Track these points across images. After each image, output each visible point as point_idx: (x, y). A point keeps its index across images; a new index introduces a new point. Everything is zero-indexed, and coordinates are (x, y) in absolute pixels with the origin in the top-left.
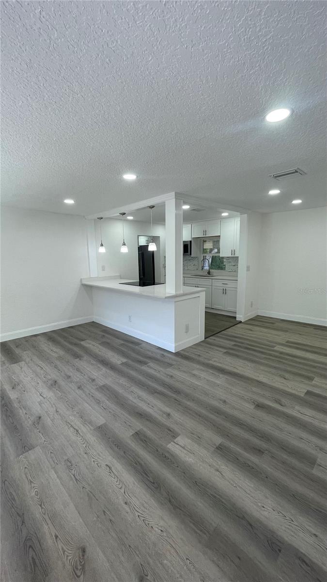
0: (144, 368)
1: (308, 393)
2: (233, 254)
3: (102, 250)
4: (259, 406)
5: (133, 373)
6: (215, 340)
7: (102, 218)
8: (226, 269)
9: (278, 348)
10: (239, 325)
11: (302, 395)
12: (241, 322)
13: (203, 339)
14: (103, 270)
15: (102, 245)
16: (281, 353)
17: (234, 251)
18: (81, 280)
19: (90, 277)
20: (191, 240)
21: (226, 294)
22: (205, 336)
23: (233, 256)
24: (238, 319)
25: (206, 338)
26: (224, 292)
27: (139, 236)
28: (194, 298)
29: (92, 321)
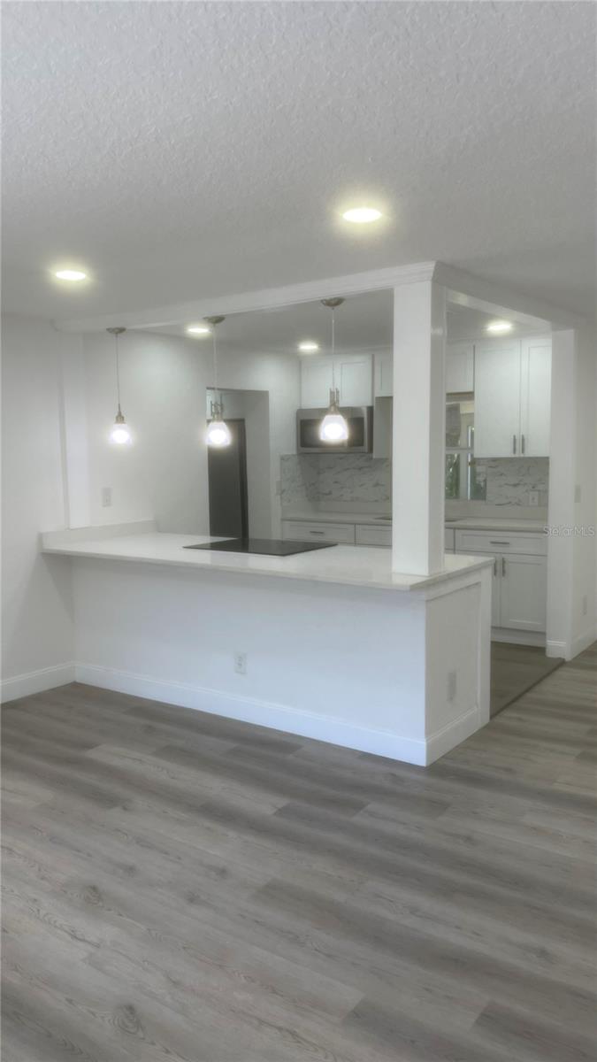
0: (359, 819)
2: (519, 447)
3: (121, 436)
5: (340, 839)
6: (520, 719)
7: (122, 330)
8: (488, 495)
10: (563, 673)
12: (561, 663)
13: (487, 720)
14: (107, 502)
15: (120, 418)
17: (523, 440)
18: (41, 537)
19: (69, 528)
20: (370, 404)
21: (503, 575)
22: (491, 710)
23: (519, 454)
24: (551, 653)
25: (494, 714)
26: (500, 569)
27: (208, 388)
28: (468, 587)
29: (70, 680)
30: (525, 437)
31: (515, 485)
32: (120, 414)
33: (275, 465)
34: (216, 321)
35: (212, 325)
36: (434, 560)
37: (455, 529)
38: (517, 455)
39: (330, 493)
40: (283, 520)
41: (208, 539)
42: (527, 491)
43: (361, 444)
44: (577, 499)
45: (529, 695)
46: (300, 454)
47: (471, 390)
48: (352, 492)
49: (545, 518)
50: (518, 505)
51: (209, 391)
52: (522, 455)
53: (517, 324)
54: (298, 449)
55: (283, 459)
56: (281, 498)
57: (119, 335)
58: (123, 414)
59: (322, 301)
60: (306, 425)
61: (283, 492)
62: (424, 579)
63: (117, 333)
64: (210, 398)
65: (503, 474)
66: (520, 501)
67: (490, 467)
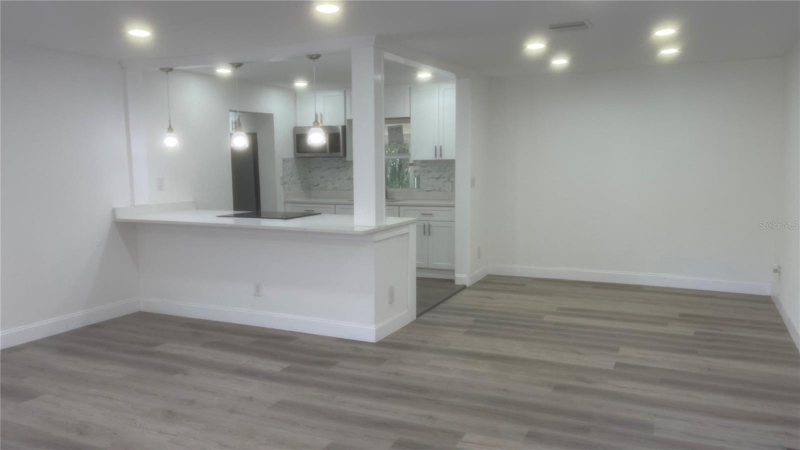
1: (617, 365)
2: (438, 154)
3: (171, 142)
4: (558, 388)
7: (171, 70)
9: (547, 318)
11: (612, 368)
12: (464, 287)
13: (415, 318)
14: (160, 188)
15: (170, 129)
16: (557, 324)
17: (441, 149)
18: (114, 211)
19: (134, 205)
20: (343, 124)
21: (429, 235)
22: (417, 313)
23: (438, 158)
24: (458, 282)
25: (418, 315)
26: (426, 230)
27: (231, 111)
28: (401, 235)
29: (136, 310)
30: (442, 147)
31: (437, 178)
32: (170, 126)
33: (279, 164)
34: (237, 65)
35: (235, 68)
36: (378, 218)
37: (399, 206)
38: (437, 159)
39: (318, 185)
40: (286, 203)
41: (232, 212)
42: (445, 182)
43: (338, 150)
44: (473, 185)
45: (442, 305)
46: (297, 158)
47: (409, 116)
48: (333, 184)
49: (453, 199)
50: (440, 191)
51: (231, 114)
52: (440, 159)
53: (434, 74)
54: (295, 154)
55: (284, 161)
56: (284, 188)
57: (169, 73)
58: (173, 126)
59: (307, 56)
60: (299, 137)
61: (285, 183)
62: (372, 228)
63: (167, 72)
64: (232, 118)
65: (429, 171)
66: (440, 188)
67: (422, 167)
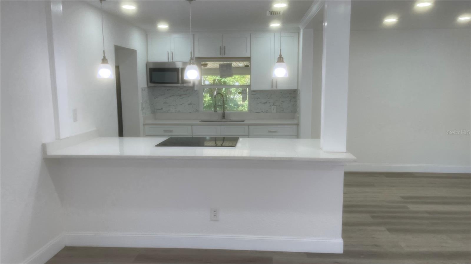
2: (274, 85)
14: (75, 119)
17: (276, 82)
18: (44, 147)
19: (60, 139)
23: (273, 89)
27: (114, 45)
31: (265, 103)
32: (104, 57)
33: (140, 93)
39: (162, 109)
40: (145, 125)
42: (270, 106)
46: (149, 87)
47: (250, 56)
50: (266, 112)
52: (275, 89)
54: (147, 84)
55: (142, 90)
56: (143, 112)
61: (143, 109)
65: (258, 98)
66: (267, 110)
67: (253, 94)
